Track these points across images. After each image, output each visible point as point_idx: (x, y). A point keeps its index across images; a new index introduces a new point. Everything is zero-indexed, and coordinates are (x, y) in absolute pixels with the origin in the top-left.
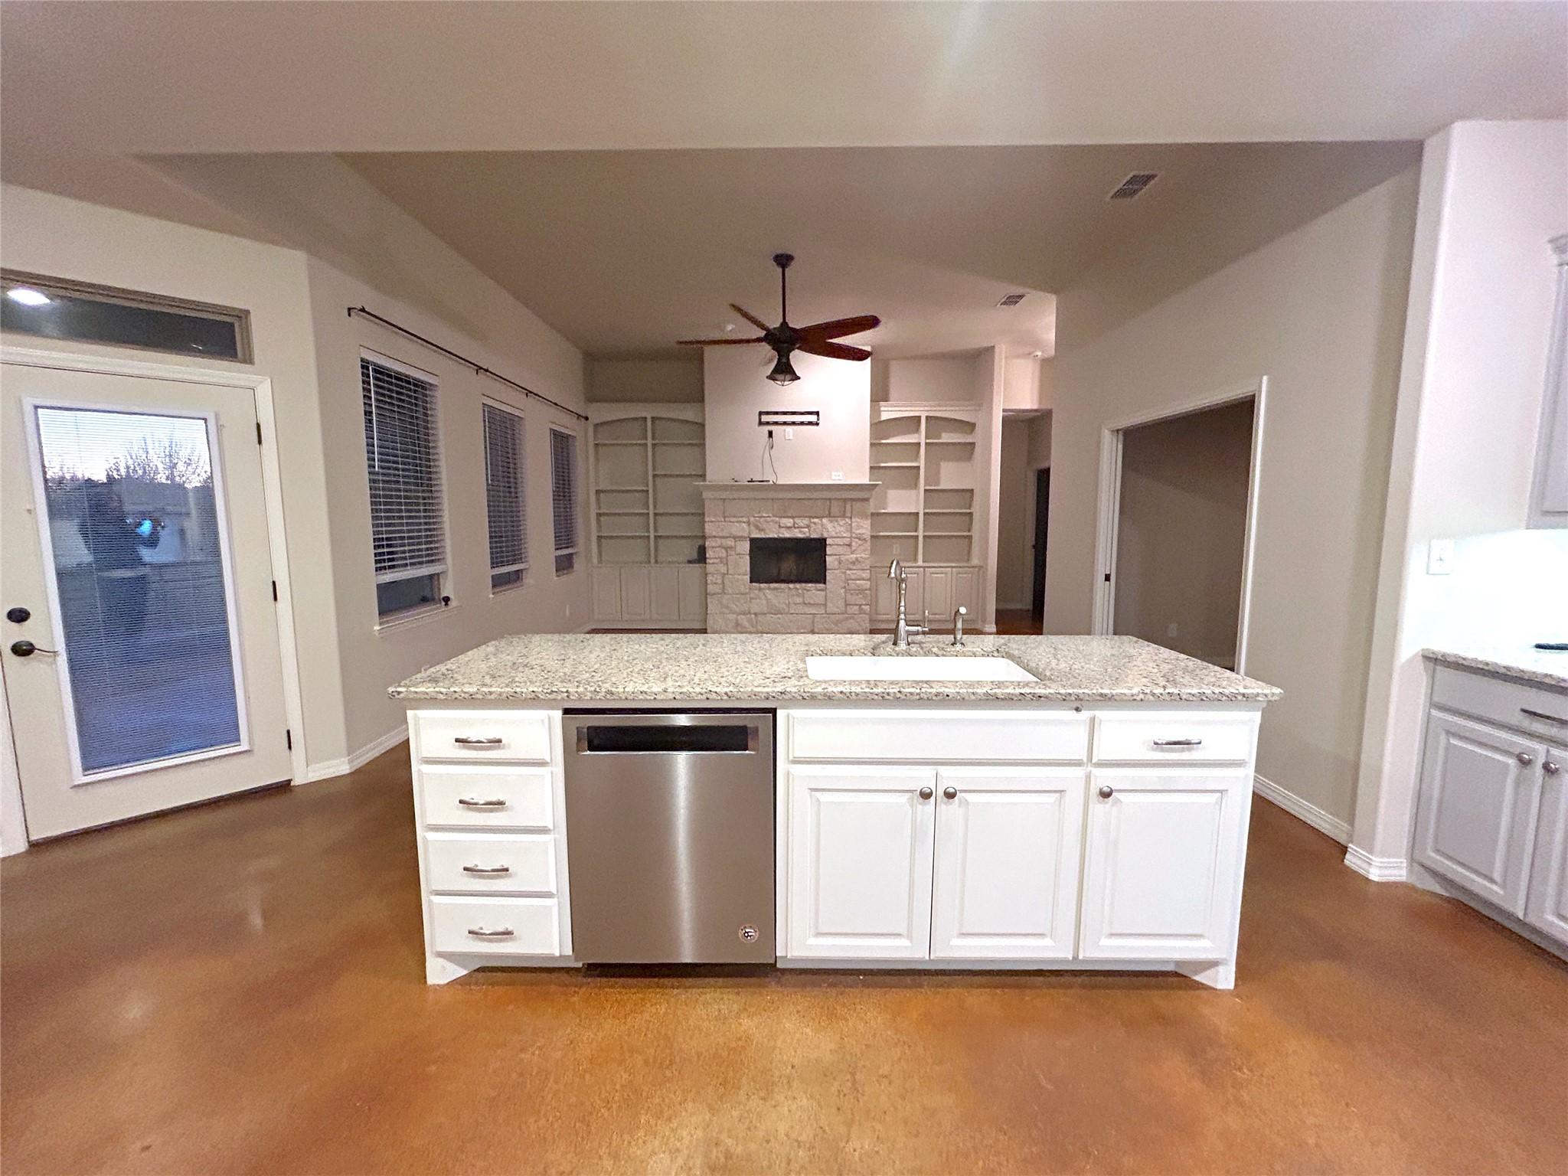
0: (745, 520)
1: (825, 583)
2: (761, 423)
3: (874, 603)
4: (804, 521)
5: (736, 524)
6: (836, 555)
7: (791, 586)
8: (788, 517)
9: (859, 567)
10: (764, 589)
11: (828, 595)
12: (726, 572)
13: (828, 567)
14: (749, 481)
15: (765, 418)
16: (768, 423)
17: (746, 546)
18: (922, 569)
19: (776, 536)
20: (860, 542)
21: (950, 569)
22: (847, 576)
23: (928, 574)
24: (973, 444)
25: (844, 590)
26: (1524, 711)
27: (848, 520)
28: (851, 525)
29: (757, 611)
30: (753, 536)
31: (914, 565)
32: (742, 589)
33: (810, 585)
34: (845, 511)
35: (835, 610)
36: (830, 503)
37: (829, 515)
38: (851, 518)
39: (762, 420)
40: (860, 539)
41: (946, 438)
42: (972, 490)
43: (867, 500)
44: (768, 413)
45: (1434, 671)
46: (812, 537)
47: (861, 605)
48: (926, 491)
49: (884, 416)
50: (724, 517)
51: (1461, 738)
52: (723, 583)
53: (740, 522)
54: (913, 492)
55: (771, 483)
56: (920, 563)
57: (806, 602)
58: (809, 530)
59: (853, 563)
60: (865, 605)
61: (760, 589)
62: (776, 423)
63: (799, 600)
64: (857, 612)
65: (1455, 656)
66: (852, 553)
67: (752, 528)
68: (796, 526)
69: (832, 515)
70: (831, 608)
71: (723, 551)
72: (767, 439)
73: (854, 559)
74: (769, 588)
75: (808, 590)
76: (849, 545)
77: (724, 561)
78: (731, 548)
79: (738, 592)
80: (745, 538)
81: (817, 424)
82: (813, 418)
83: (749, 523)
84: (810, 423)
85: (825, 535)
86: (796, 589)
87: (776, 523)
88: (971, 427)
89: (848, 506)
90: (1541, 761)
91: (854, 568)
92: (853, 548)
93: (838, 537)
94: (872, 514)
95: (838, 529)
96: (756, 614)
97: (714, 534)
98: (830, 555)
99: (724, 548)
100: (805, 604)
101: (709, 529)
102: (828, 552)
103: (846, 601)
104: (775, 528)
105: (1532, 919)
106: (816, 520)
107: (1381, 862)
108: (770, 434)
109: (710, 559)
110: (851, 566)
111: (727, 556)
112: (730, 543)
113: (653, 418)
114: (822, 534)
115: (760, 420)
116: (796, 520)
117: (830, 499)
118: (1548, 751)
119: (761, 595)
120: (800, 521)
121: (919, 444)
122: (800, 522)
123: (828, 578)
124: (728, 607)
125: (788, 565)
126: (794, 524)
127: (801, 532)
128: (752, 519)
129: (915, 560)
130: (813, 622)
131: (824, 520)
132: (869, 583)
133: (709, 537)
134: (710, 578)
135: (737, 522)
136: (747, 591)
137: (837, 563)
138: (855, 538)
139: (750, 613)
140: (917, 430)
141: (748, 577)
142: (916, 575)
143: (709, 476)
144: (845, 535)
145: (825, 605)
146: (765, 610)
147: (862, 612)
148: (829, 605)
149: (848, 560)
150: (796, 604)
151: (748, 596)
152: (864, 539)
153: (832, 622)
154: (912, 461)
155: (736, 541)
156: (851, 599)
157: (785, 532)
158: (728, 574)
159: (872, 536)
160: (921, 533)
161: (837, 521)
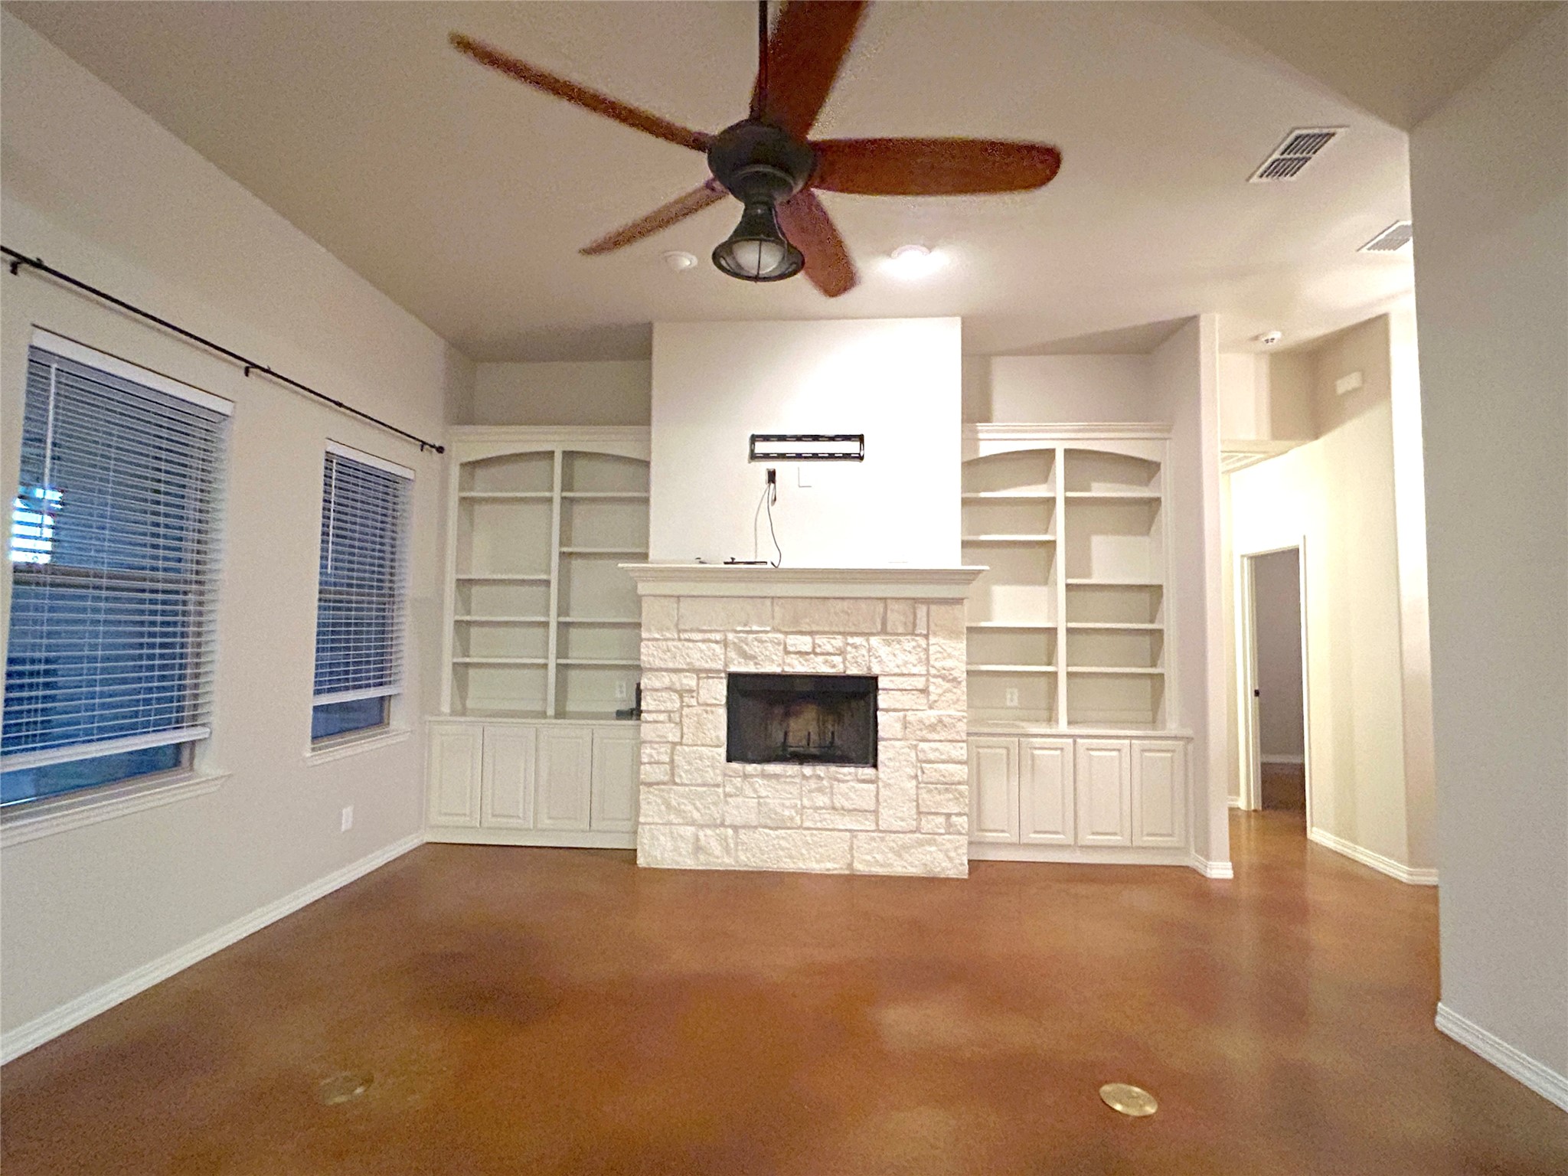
0: (718, 637)
1: (875, 766)
2: (753, 456)
3: (977, 812)
4: (833, 641)
5: (700, 644)
6: (895, 710)
7: (807, 770)
8: (802, 633)
9: (943, 735)
10: (752, 776)
11: (882, 790)
12: (677, 740)
13: (881, 734)
14: (726, 563)
15: (761, 447)
16: (767, 456)
17: (719, 690)
18: (1070, 741)
19: (778, 670)
20: (947, 685)
21: (1127, 742)
22: (921, 756)
23: (1081, 751)
24: (1154, 503)
25: (914, 783)
27: (922, 642)
28: (927, 650)
29: (738, 821)
30: (733, 669)
31: (1048, 731)
32: (710, 776)
33: (846, 770)
34: (914, 625)
35: (898, 825)
36: (886, 608)
37: (884, 631)
38: (926, 637)
39: (756, 451)
40: (944, 678)
41: (1100, 490)
42: (1160, 587)
43: (959, 601)
44: (767, 438)
46: (849, 672)
47: (948, 816)
48: (1069, 587)
49: (986, 449)
50: (679, 631)
52: (672, 761)
53: (709, 641)
54: (1043, 590)
55: (769, 566)
56: (1063, 727)
57: (838, 805)
58: (845, 660)
59: (932, 728)
60: (959, 814)
61: (746, 776)
62: (782, 456)
63: (822, 800)
64: (943, 831)
66: (931, 708)
67: (732, 654)
68: (818, 650)
69: (889, 629)
70: (888, 818)
71: (675, 697)
72: (766, 486)
73: (933, 720)
74: (764, 775)
75: (844, 781)
76: (924, 691)
77: (676, 718)
78: (691, 691)
79: (699, 781)
80: (718, 671)
81: (861, 458)
82: (852, 447)
83: (725, 643)
84: (846, 456)
85: (876, 670)
86: (819, 778)
87: (779, 644)
88: (1148, 469)
89: (922, 611)
91: (937, 737)
92: (933, 697)
93: (903, 675)
94: (970, 630)
95: (902, 657)
96: (735, 828)
97: (658, 663)
98: (887, 710)
99: (675, 691)
100: (834, 808)
101: (649, 654)
102: (881, 704)
103: (918, 806)
104: (777, 654)
106: (857, 640)
108: (772, 476)
109: (649, 712)
110: (925, 734)
111: (682, 707)
112: (690, 681)
113: (565, 453)
114: (869, 668)
115: (752, 451)
116: (820, 640)
117: (885, 599)
119: (749, 792)
120: (825, 641)
121: (1053, 500)
122: (826, 643)
123: (881, 757)
124: (679, 812)
125: (804, 726)
126: (814, 648)
127: (826, 662)
128: (731, 636)
129: (1051, 718)
130: (851, 848)
131: (875, 641)
132: (965, 768)
133: (651, 669)
134: (647, 752)
135: (704, 641)
136: (720, 779)
137: (898, 726)
138: (935, 676)
139: (722, 825)
140: (1045, 476)
141: (723, 751)
142: (1058, 752)
143: (653, 554)
144: (914, 670)
145: (876, 812)
146: (753, 819)
147: (950, 828)
148: (884, 812)
149: (921, 721)
150: (816, 809)
151: (720, 790)
152: (954, 680)
153: (891, 849)
154: (1039, 533)
155: (699, 678)
156: (928, 800)
157: (795, 662)
158: (681, 744)
159: (968, 672)
160: (1062, 668)
161: (899, 642)
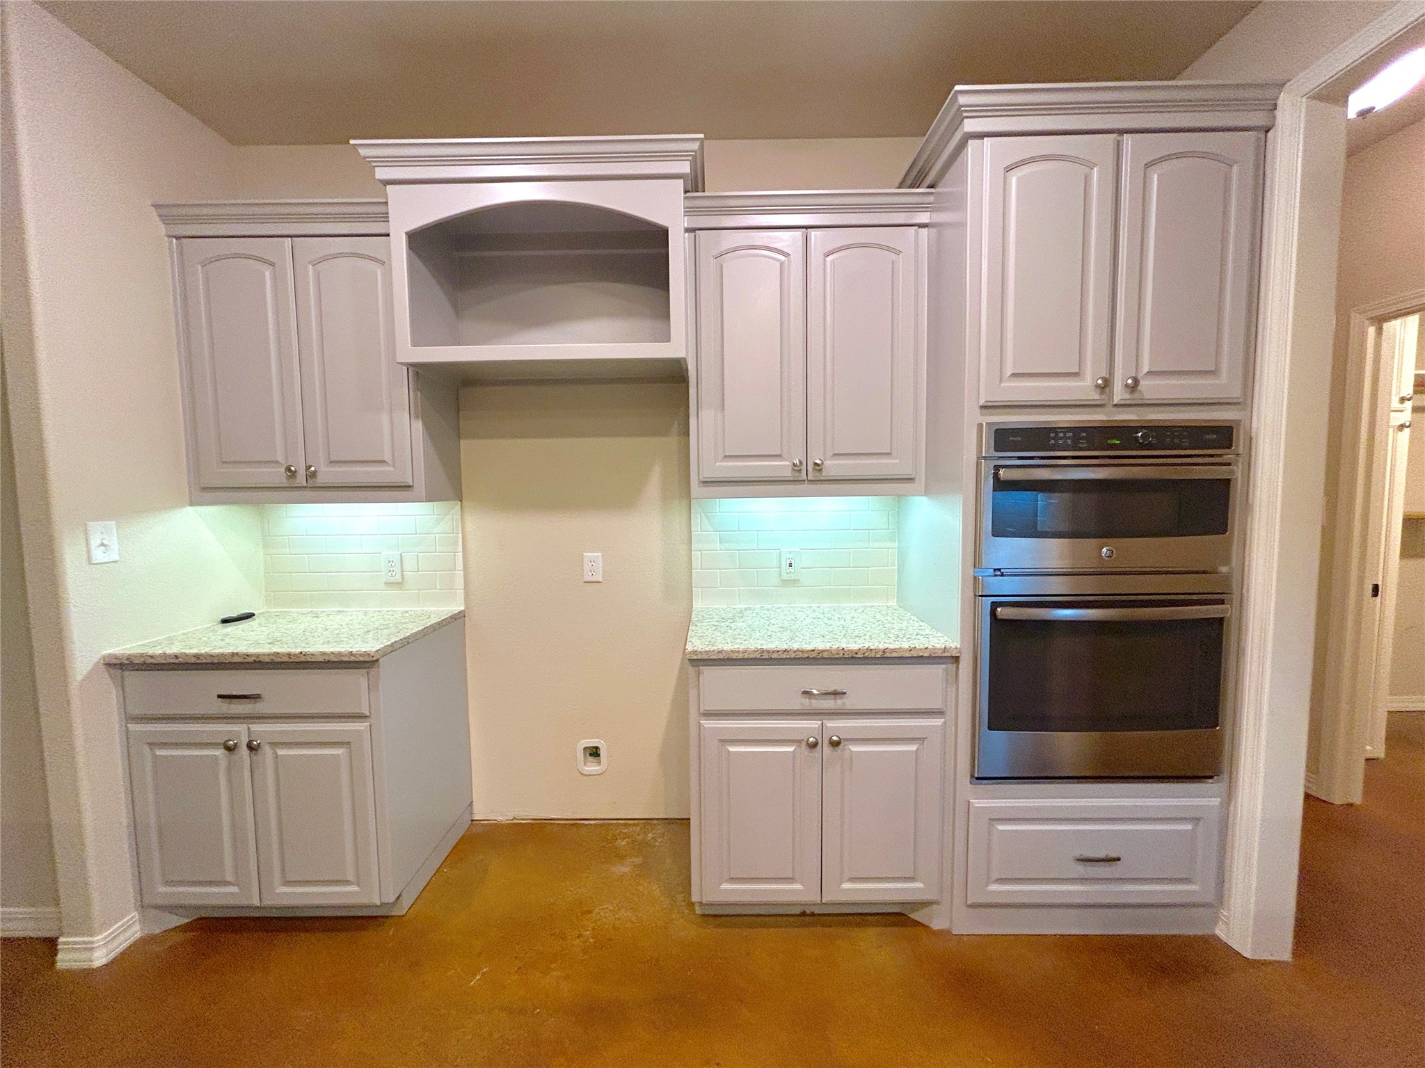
26: (220, 696)
45: (122, 677)
51: (164, 745)
65: (142, 655)
90: (245, 740)
105: (267, 903)
107: (105, 938)
118: (249, 729)
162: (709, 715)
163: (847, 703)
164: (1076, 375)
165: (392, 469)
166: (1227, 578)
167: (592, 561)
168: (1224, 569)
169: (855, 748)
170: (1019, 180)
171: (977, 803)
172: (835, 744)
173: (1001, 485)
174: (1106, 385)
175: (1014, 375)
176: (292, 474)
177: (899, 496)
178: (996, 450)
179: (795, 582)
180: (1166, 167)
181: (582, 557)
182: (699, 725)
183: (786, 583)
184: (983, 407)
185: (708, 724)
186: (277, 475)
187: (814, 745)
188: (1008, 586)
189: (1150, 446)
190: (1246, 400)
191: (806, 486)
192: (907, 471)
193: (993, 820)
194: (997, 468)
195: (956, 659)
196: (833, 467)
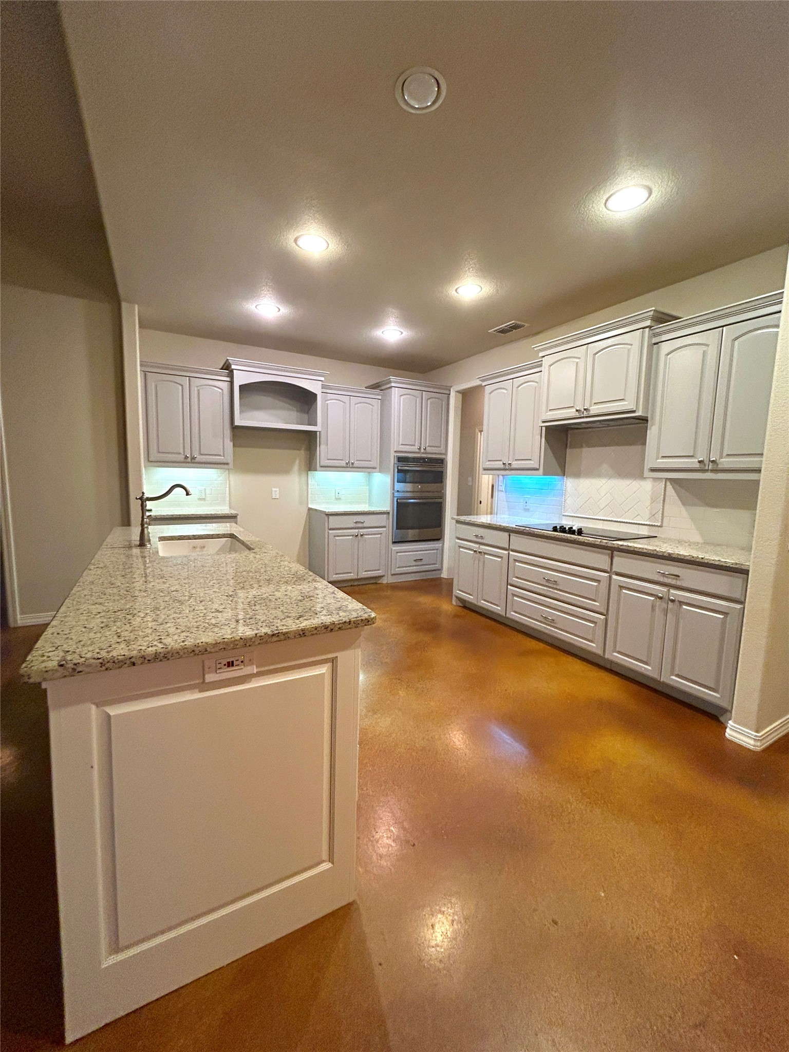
162: (331, 529)
163: (365, 525)
164: (414, 445)
165: (223, 458)
166: (443, 493)
167: (276, 491)
168: (443, 491)
169: (366, 537)
170: (403, 399)
171: (394, 548)
172: (362, 535)
173: (399, 471)
174: (420, 449)
175: (402, 444)
176: (186, 457)
177: (369, 473)
178: (398, 462)
179: (340, 499)
180: (431, 400)
181: (272, 490)
182: (328, 532)
183: (336, 499)
184: (395, 452)
185: (330, 532)
186: (181, 458)
187: (357, 536)
188: (401, 495)
189: (428, 463)
190: (446, 454)
191: (349, 469)
192: (375, 466)
193: (397, 553)
194: (398, 466)
195: (389, 513)
196: (357, 464)
